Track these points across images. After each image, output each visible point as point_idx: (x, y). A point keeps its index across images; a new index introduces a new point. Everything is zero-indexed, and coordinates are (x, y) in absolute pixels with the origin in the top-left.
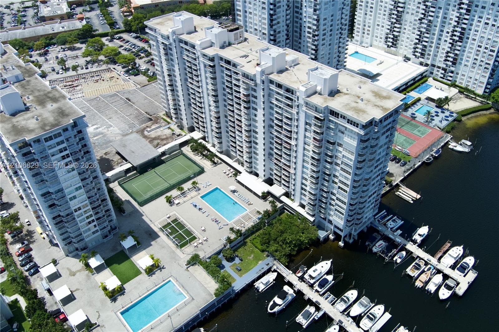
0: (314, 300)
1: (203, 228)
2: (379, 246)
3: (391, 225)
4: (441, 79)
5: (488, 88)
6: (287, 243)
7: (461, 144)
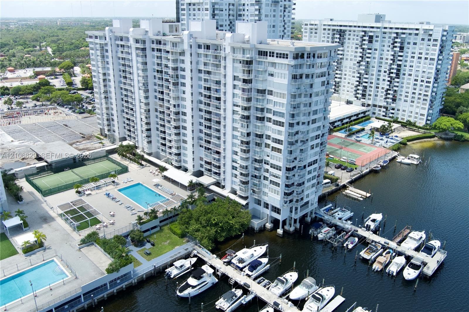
0: (242, 283)
1: (112, 213)
2: (325, 232)
3: (338, 214)
4: (383, 118)
5: (429, 120)
6: (212, 225)
7: (409, 159)
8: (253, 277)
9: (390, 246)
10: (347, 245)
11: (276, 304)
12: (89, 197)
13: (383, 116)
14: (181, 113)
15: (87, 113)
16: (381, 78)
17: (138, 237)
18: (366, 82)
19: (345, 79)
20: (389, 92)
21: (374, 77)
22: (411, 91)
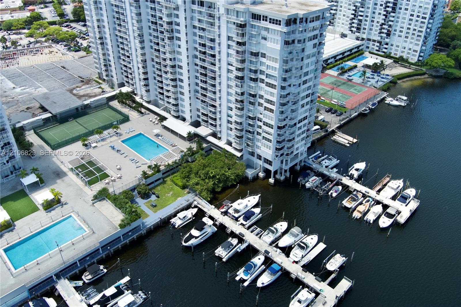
0: (237, 233)
1: (118, 167)
2: (312, 181)
3: (326, 163)
4: (377, 52)
5: (421, 56)
6: (210, 178)
7: (397, 100)
8: (247, 226)
9: (369, 195)
10: (332, 193)
11: (267, 252)
12: (96, 149)
13: (377, 50)
14: (177, 66)
15: (83, 50)
16: (377, 11)
17: (144, 191)
18: (362, 16)
19: (340, 11)
20: (384, 26)
21: (370, 10)
22: (406, 26)
